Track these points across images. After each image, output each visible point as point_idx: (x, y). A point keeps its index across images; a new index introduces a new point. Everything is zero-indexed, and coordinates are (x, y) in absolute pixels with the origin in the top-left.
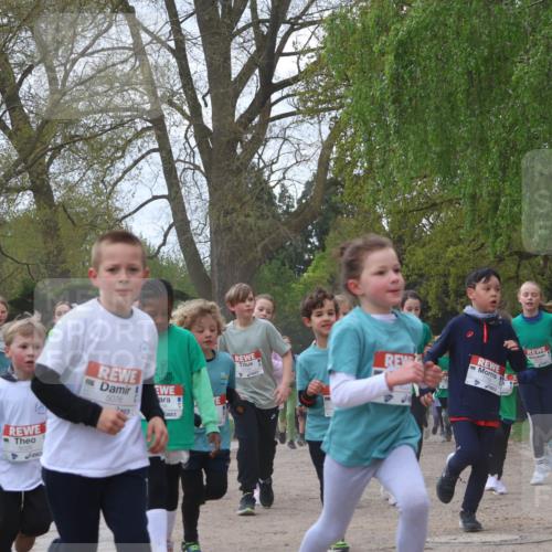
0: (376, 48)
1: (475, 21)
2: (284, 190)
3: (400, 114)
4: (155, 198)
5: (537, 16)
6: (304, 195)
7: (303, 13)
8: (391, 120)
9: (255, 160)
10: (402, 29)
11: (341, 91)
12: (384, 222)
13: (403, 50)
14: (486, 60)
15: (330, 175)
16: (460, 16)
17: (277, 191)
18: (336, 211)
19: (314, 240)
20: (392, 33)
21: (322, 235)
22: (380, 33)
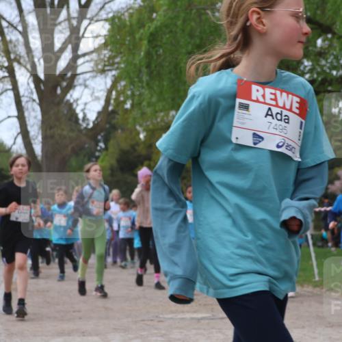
0: (137, 36)
1: (193, 24)
2: (85, 118)
3: (150, 74)
4: (9, 117)
6: (97, 118)
7: (97, 15)
8: (145, 78)
9: (68, 97)
10: (152, 27)
11: (117, 60)
12: (142, 136)
13: (153, 38)
15: (110, 108)
16: (184, 21)
17: (81, 116)
18: (114, 128)
19: (102, 145)
20: (146, 28)
21: (106, 141)
22: (140, 28)
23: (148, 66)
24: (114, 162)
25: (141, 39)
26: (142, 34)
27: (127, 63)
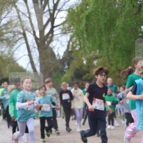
0: (81, 17)
1: (106, 10)
2: (58, 55)
3: (88, 34)
5: (122, 9)
6: (64, 55)
7: (62, 8)
8: (85, 36)
9: (50, 45)
10: (87, 12)
11: (72, 28)
12: (85, 62)
13: (88, 18)
14: (109, 21)
15: (70, 50)
16: (102, 9)
18: (72, 59)
19: (66, 67)
20: (85, 13)
21: (68, 65)
22: (81, 13)
23: (87, 30)
24: (72, 74)
25: (82, 18)
26: (83, 16)
27: (77, 29)
